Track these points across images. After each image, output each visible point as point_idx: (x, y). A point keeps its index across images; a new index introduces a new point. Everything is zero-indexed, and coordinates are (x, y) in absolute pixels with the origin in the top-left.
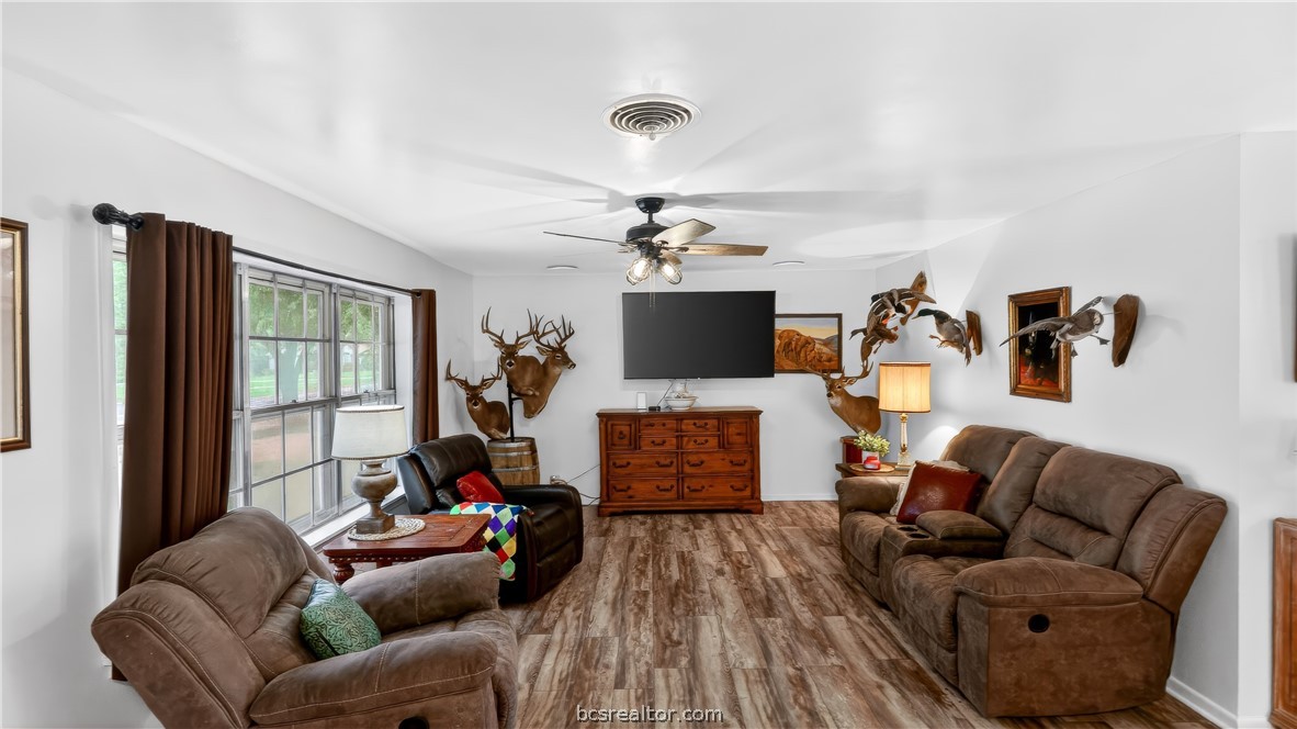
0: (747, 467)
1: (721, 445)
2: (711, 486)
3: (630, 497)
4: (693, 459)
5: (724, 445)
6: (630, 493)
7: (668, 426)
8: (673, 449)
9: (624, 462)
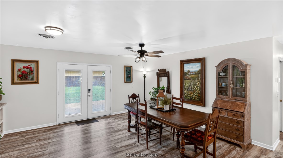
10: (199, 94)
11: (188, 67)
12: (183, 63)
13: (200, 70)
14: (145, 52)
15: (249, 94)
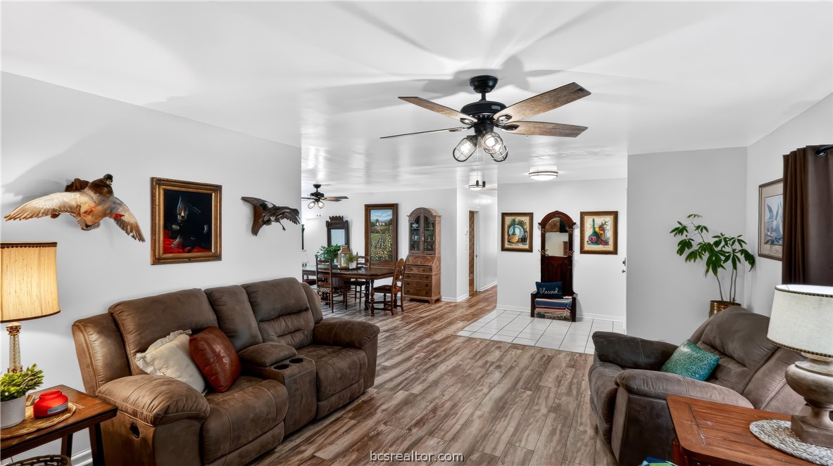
10: (390, 251)
11: (376, 215)
12: (369, 208)
13: (391, 220)
14: (322, 195)
15: (440, 247)
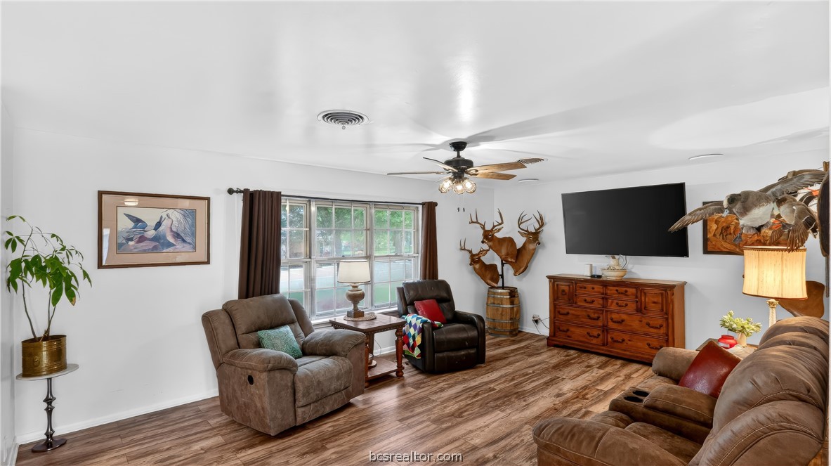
0: (663, 331)
1: (639, 310)
2: (629, 340)
3: (568, 337)
4: (615, 316)
5: (641, 310)
6: (569, 333)
7: (596, 290)
8: (599, 306)
9: (565, 312)
